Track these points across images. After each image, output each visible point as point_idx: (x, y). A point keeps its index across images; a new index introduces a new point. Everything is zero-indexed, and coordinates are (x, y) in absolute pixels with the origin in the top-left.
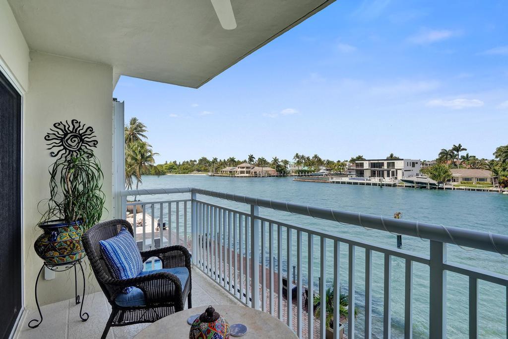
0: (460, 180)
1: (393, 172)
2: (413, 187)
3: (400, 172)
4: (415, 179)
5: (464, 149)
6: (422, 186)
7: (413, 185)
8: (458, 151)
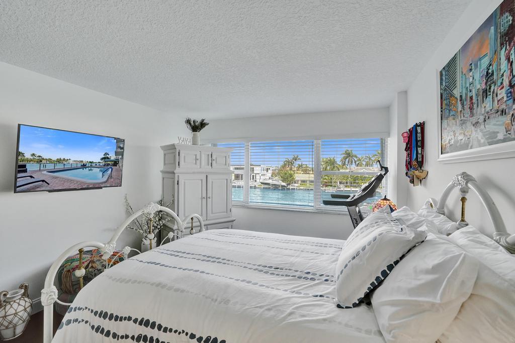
0: (299, 182)
1: (253, 176)
2: (269, 188)
3: (258, 177)
4: (270, 181)
5: (299, 159)
6: (276, 187)
7: (270, 186)
8: (296, 160)
